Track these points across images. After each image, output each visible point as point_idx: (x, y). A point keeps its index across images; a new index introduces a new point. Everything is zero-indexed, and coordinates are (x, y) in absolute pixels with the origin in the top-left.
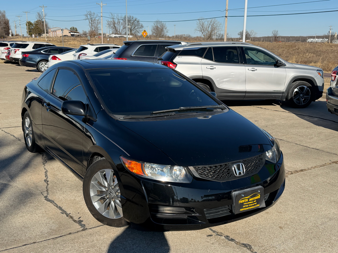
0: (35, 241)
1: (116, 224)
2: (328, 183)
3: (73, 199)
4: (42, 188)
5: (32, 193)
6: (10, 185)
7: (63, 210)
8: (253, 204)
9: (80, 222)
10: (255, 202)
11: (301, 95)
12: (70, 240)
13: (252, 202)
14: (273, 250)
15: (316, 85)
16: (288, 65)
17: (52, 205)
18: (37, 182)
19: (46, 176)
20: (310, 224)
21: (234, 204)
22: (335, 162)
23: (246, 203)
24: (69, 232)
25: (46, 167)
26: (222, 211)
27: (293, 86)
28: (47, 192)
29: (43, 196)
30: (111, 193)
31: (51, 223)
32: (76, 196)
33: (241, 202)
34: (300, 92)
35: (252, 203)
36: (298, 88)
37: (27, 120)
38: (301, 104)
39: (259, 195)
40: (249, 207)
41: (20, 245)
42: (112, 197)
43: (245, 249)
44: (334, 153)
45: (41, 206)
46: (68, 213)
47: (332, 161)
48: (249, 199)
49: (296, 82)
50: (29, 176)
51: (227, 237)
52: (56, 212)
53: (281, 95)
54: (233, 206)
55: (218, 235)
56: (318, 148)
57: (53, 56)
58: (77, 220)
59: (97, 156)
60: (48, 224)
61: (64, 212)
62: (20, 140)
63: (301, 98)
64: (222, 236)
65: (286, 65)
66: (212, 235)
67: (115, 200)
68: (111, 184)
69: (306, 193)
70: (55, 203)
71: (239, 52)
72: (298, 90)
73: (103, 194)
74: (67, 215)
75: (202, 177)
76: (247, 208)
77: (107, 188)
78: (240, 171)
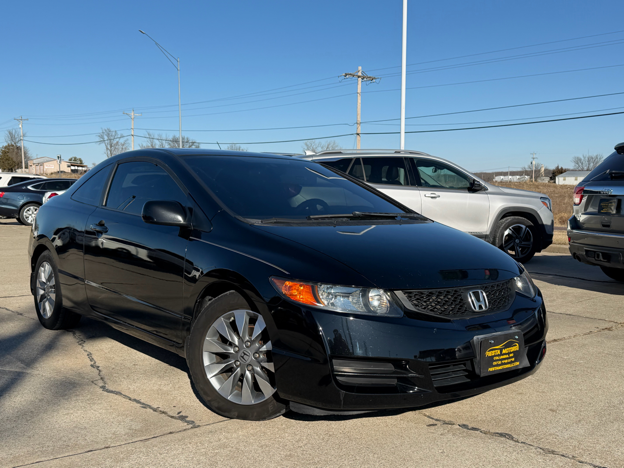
0: (107, 446)
1: (255, 414)
2: (607, 354)
3: (155, 388)
4: (91, 376)
5: (74, 383)
6: (28, 373)
7: (143, 404)
8: (509, 360)
9: (183, 418)
10: (512, 357)
11: (516, 241)
12: (175, 440)
13: (507, 356)
14: (553, 438)
15: (540, 223)
16: (490, 189)
17: (120, 398)
18: (78, 369)
19: (92, 360)
20: (600, 403)
21: (478, 357)
22: (606, 329)
23: (498, 358)
24: (169, 431)
25: (86, 348)
27: (502, 225)
28: (103, 380)
29: (96, 386)
30: (245, 357)
31: (128, 420)
32: (161, 384)
33: (489, 354)
34: (514, 236)
35: (507, 359)
36: (511, 228)
37: (45, 270)
38: (518, 256)
39: (516, 345)
40: (502, 364)
41: (79, 452)
42: (247, 362)
43: (503, 439)
44: (599, 318)
45: (99, 399)
46: (155, 407)
47: (600, 328)
48: (501, 350)
49: (505, 219)
50: (58, 360)
51: (464, 426)
52: (132, 406)
55: (447, 424)
56: (569, 313)
57: (52, 194)
58: (176, 415)
59: (210, 297)
60: (123, 423)
61: (145, 406)
62: (21, 314)
63: (518, 246)
64: (454, 424)
65: (487, 189)
66: (436, 425)
67: (253, 369)
68: (245, 337)
69: (576, 367)
70: (124, 395)
71: (408, 166)
72: (511, 232)
73: (230, 359)
74: (155, 410)
75: (419, 310)
76: (500, 368)
77: (237, 346)
78: (479, 304)
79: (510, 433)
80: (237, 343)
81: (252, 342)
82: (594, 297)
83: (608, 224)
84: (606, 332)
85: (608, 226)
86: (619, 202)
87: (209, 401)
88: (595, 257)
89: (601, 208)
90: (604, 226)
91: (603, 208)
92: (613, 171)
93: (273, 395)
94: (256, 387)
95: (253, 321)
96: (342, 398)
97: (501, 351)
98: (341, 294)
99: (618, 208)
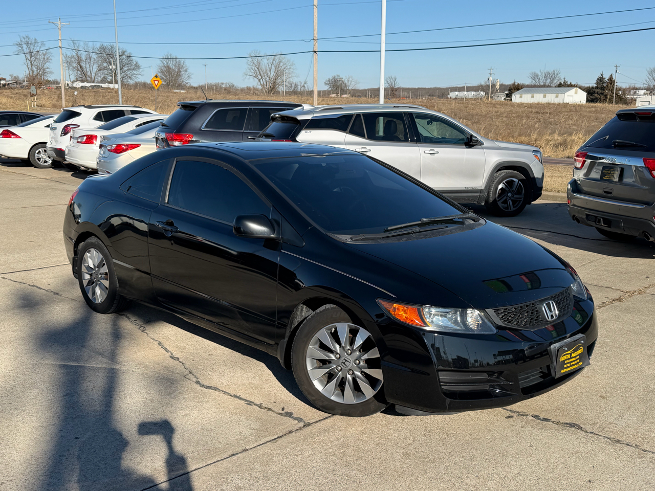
0: (243, 448)
2: (627, 331)
3: (245, 382)
4: (178, 369)
5: (169, 379)
6: (118, 370)
7: (246, 400)
8: (576, 362)
9: (289, 415)
10: (578, 359)
11: (509, 194)
13: (575, 359)
15: (532, 176)
16: (486, 143)
17: (221, 395)
18: (161, 361)
19: (166, 350)
20: (640, 388)
21: (554, 363)
22: (617, 299)
23: (568, 361)
24: (287, 430)
25: (156, 337)
26: (533, 376)
27: (496, 180)
28: (193, 375)
29: (191, 381)
30: (346, 363)
31: (243, 419)
32: (248, 377)
33: (562, 359)
34: (507, 190)
35: (574, 361)
36: (504, 182)
37: (92, 255)
38: (510, 209)
39: (581, 348)
40: (571, 366)
42: (349, 368)
43: (574, 429)
44: (606, 286)
45: (203, 397)
46: (258, 403)
47: (611, 299)
49: (500, 172)
50: (136, 352)
51: (536, 417)
52: (238, 403)
53: (478, 194)
54: (552, 366)
55: (521, 415)
57: (4, 131)
58: (280, 411)
60: (241, 423)
61: (250, 403)
62: (57, 294)
63: (510, 199)
64: (527, 415)
65: (483, 144)
66: (513, 416)
67: (353, 373)
68: (346, 347)
69: (606, 347)
70: (223, 391)
71: (407, 121)
72: (504, 187)
73: (331, 365)
74: (260, 406)
75: (505, 324)
76: (569, 369)
77: (338, 354)
78: (551, 314)
79: (577, 423)
80: (339, 352)
81: (353, 351)
82: (594, 259)
83: (610, 191)
84: (618, 303)
85: (611, 193)
86: (622, 170)
87: (313, 400)
88: (595, 222)
89: (603, 175)
90: (605, 192)
91: (606, 175)
92: (617, 140)
93: (373, 396)
94: (357, 388)
95: (354, 333)
96: (447, 405)
97: (571, 356)
98: (441, 313)
99: (621, 176)
